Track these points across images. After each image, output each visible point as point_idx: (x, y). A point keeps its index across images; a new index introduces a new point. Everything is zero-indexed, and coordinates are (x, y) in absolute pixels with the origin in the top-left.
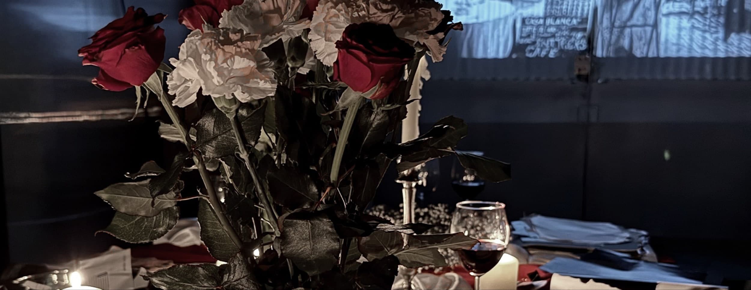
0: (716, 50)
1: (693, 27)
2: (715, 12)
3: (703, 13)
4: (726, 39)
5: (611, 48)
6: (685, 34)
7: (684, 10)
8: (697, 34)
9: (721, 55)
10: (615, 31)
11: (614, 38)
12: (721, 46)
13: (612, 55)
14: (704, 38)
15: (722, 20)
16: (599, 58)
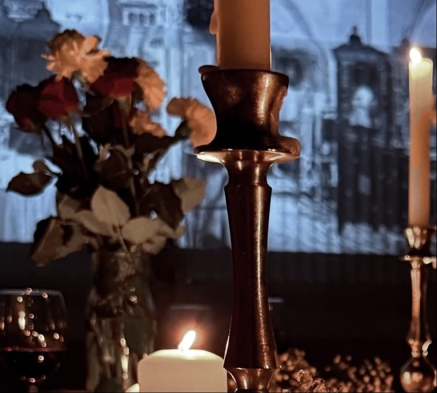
0: (329, 244)
1: (300, 213)
2: (326, 194)
3: (311, 195)
4: (340, 230)
5: (198, 237)
6: (291, 222)
7: (287, 190)
8: (306, 222)
9: (336, 250)
10: (202, 213)
11: (201, 222)
12: (336, 239)
13: (199, 245)
14: (315, 229)
15: (334, 205)
16: (183, 250)
